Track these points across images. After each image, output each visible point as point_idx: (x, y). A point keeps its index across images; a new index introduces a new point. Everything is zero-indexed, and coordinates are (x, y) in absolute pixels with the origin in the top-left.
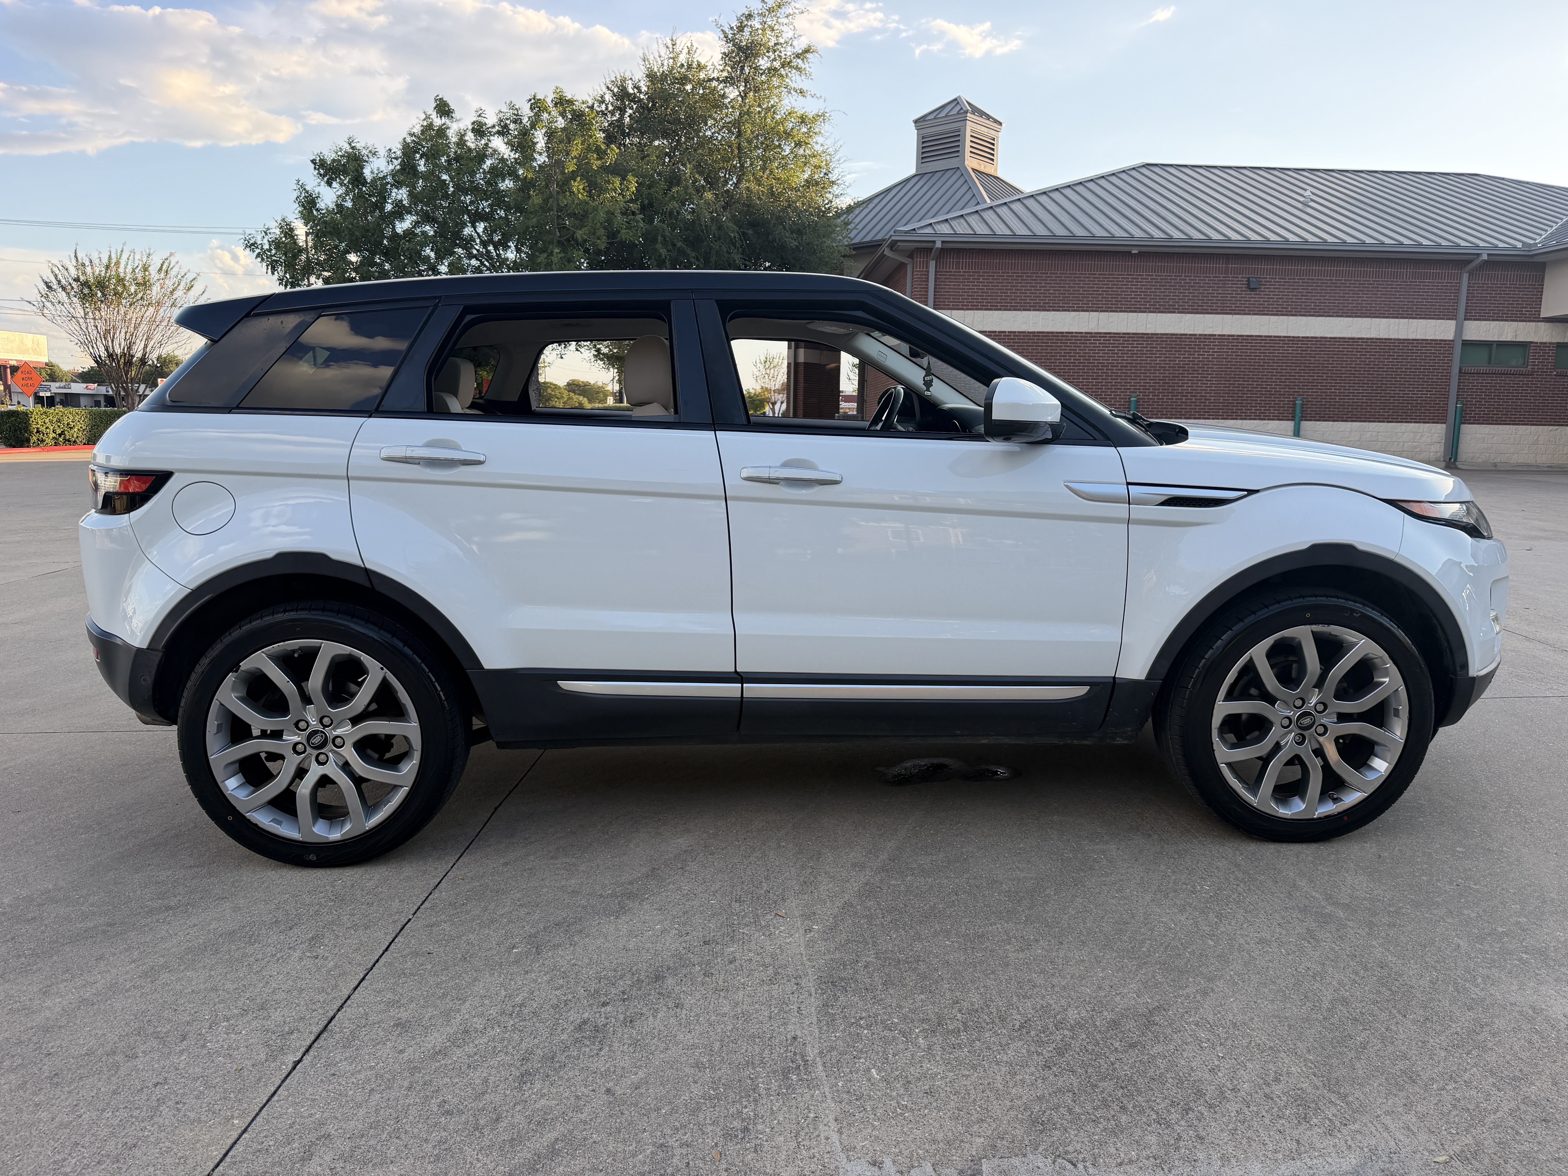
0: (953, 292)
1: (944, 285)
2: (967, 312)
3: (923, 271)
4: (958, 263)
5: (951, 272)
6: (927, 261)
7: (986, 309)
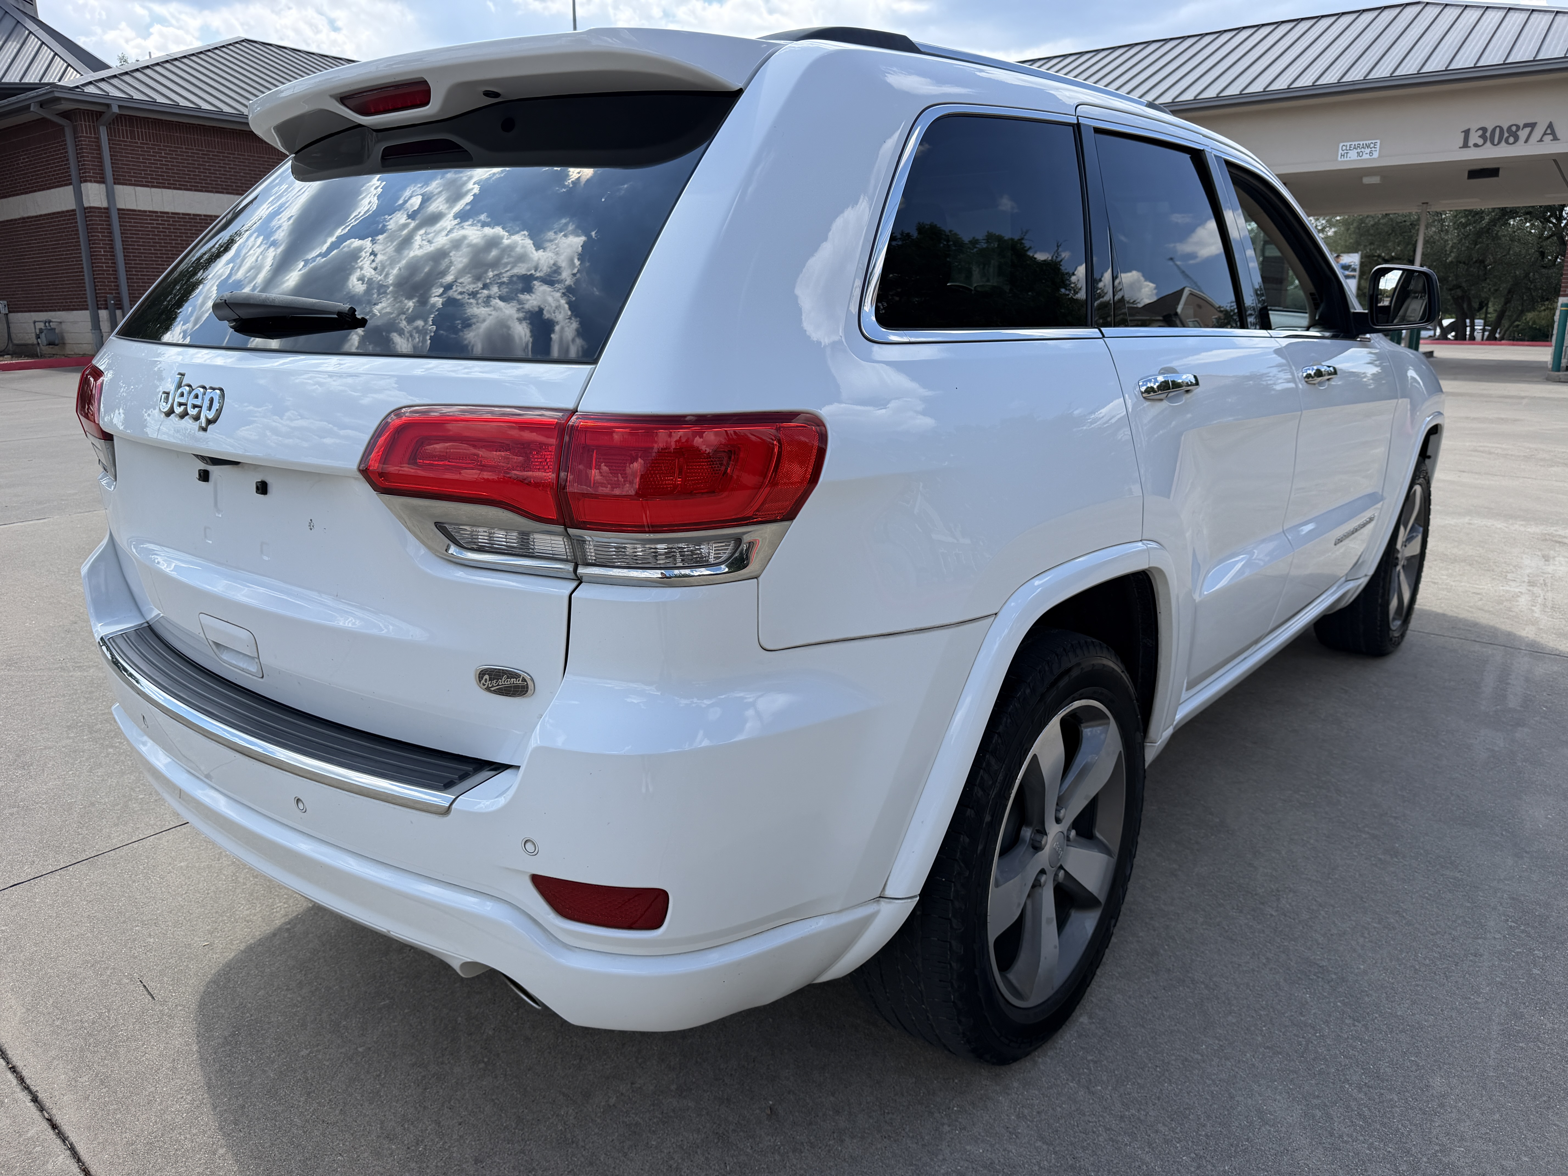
0: (133, 165)
1: (121, 156)
2: (153, 190)
3: (91, 137)
4: (132, 132)
5: (126, 141)
6: (94, 126)
7: (175, 188)
